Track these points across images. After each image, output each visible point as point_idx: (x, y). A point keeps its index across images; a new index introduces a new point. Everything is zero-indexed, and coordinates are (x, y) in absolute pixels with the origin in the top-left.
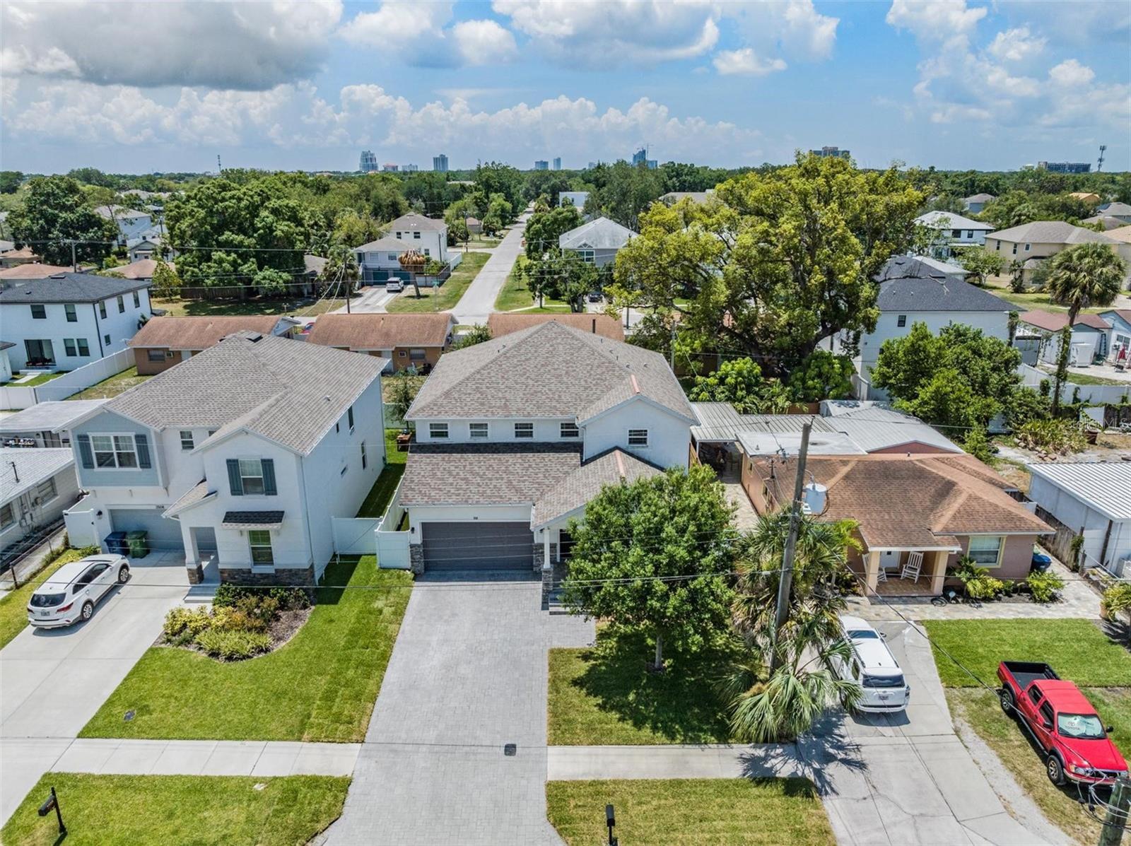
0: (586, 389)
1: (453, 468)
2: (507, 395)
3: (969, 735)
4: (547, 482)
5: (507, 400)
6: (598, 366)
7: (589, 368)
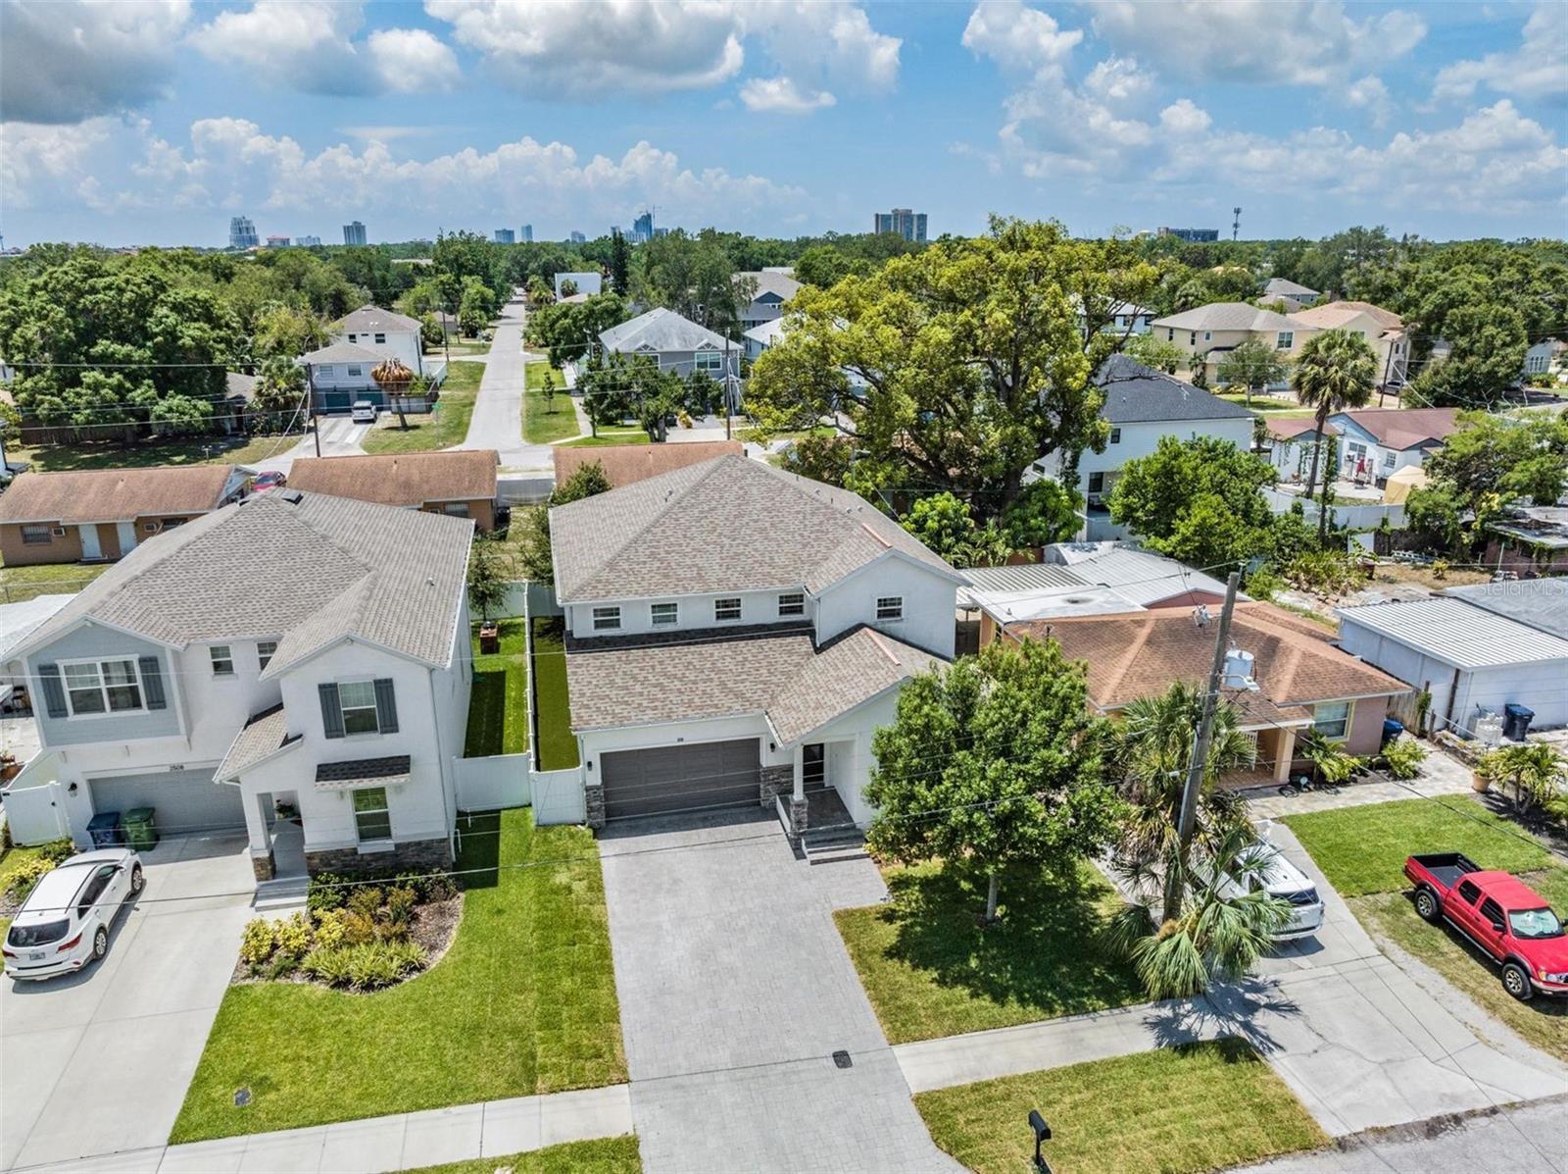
0: (805, 546)
1: (636, 671)
2: (697, 560)
3: (1398, 953)
4: (774, 679)
5: (700, 569)
6: (813, 514)
7: (800, 516)
